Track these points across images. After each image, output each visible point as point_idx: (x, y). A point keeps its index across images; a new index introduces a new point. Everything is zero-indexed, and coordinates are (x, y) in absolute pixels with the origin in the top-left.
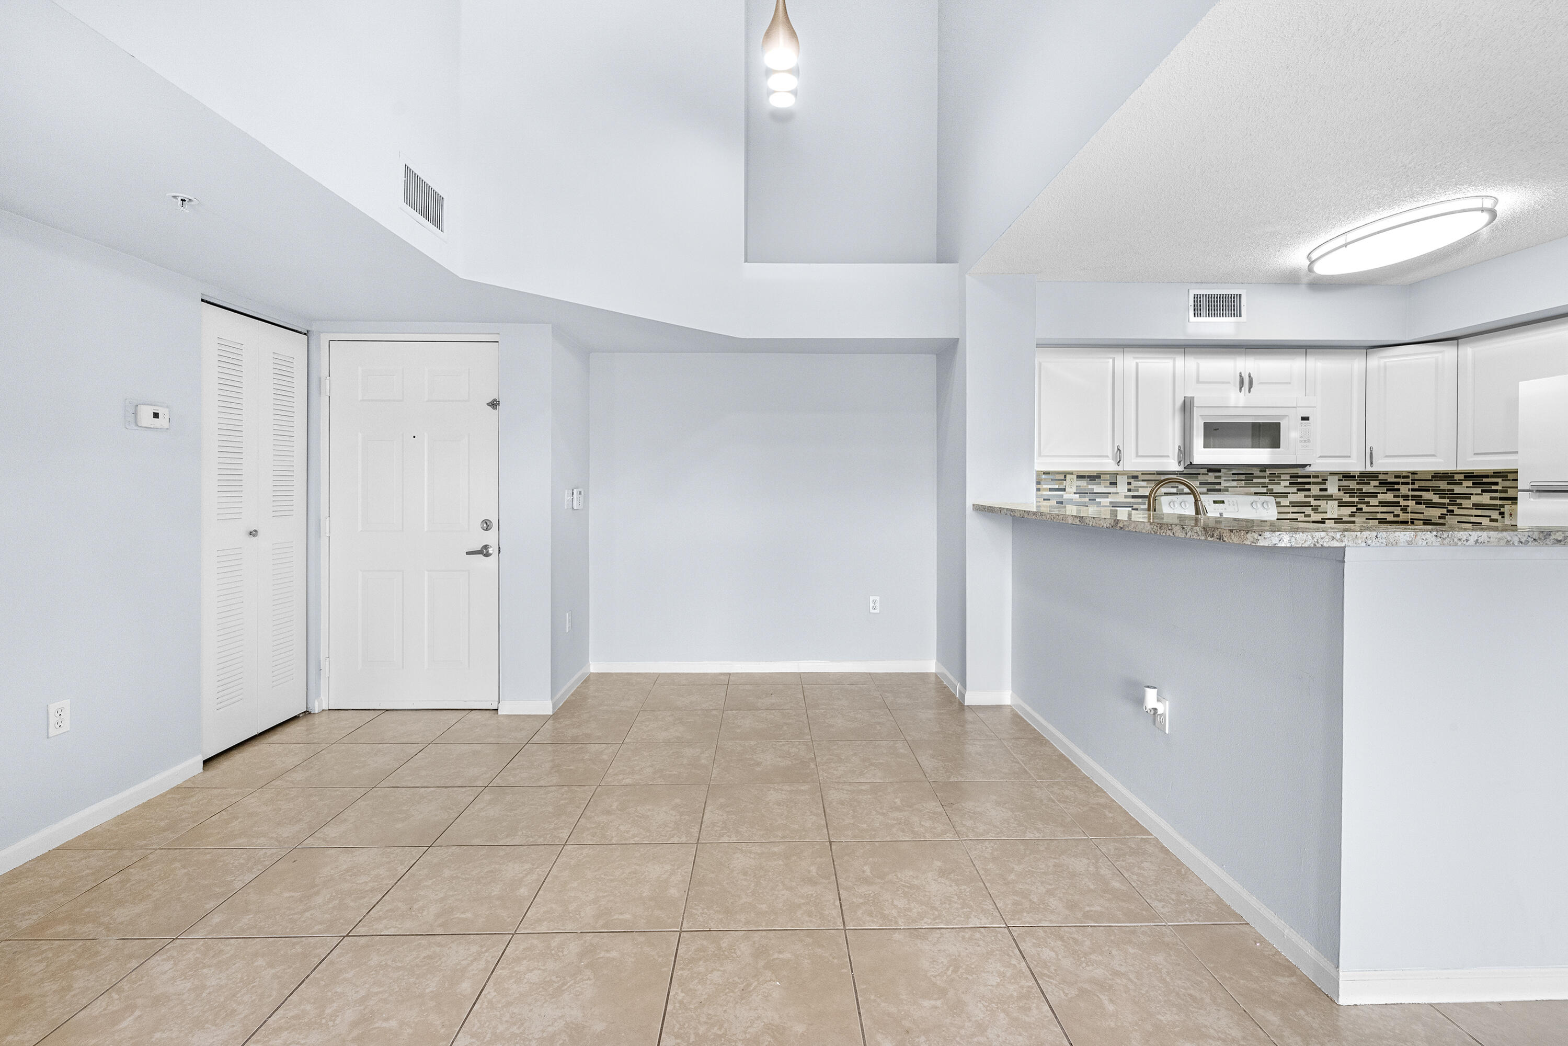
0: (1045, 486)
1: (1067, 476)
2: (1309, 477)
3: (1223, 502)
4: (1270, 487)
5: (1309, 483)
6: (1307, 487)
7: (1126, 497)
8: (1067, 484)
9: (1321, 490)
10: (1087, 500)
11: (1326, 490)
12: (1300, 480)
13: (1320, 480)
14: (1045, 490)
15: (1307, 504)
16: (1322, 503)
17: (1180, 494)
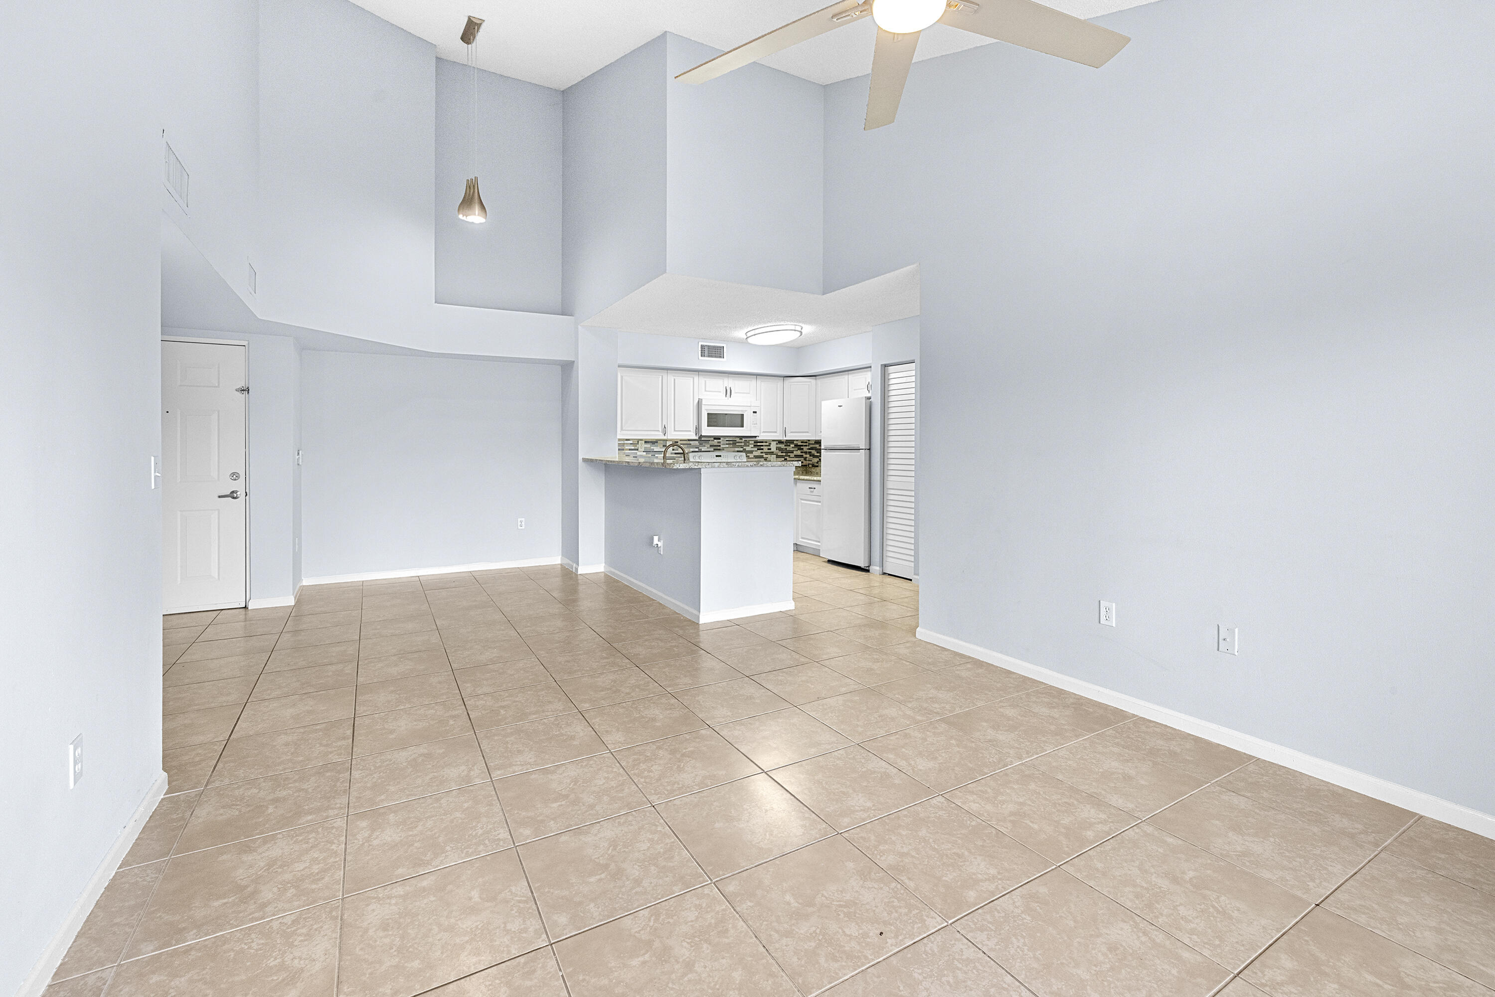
0: (626, 448)
1: (640, 442)
2: (762, 442)
3: (720, 456)
4: (744, 447)
5: (762, 446)
6: (762, 447)
7: (672, 453)
8: (639, 446)
9: (768, 449)
10: (650, 455)
11: (770, 449)
12: (759, 444)
13: (768, 444)
14: (627, 449)
15: (761, 457)
16: (768, 456)
17: (701, 452)
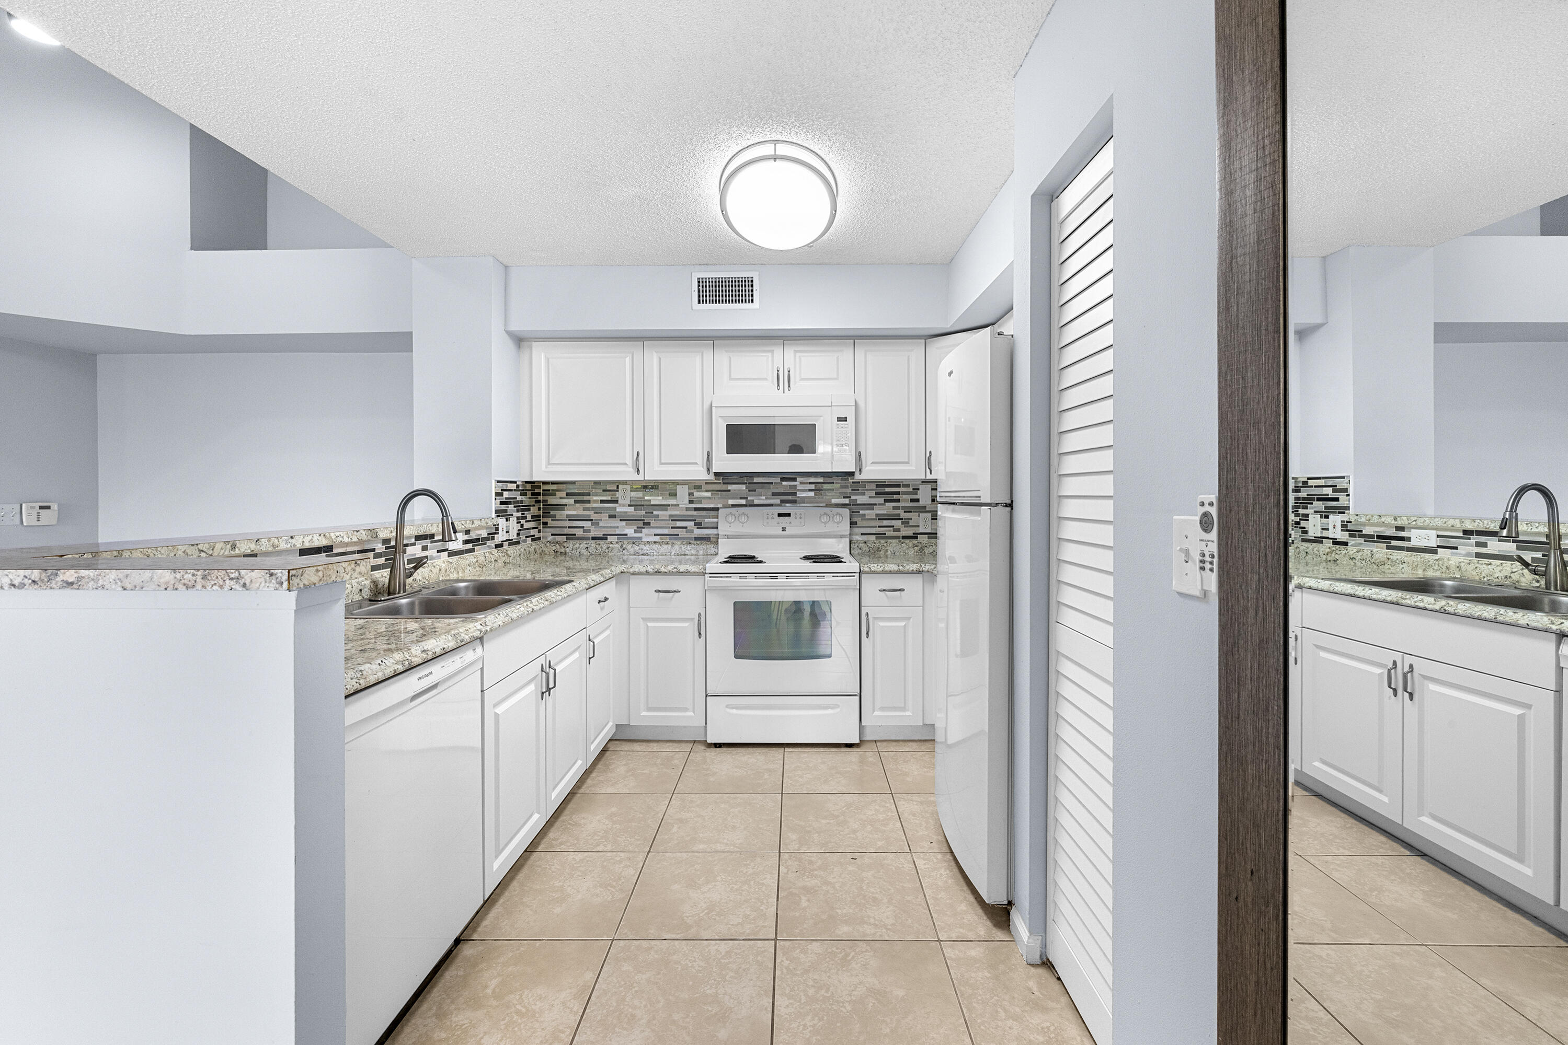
0: (595, 498)
1: (620, 486)
2: (898, 486)
3: (789, 515)
4: (853, 497)
5: (898, 493)
6: (895, 497)
7: (687, 509)
8: (619, 495)
9: (912, 500)
10: (643, 513)
11: (918, 500)
12: (887, 490)
13: (910, 489)
14: (595, 501)
15: (897, 518)
16: (913, 515)
17: (751, 506)
